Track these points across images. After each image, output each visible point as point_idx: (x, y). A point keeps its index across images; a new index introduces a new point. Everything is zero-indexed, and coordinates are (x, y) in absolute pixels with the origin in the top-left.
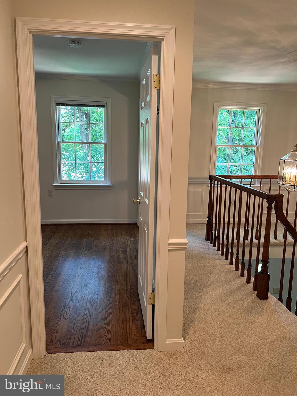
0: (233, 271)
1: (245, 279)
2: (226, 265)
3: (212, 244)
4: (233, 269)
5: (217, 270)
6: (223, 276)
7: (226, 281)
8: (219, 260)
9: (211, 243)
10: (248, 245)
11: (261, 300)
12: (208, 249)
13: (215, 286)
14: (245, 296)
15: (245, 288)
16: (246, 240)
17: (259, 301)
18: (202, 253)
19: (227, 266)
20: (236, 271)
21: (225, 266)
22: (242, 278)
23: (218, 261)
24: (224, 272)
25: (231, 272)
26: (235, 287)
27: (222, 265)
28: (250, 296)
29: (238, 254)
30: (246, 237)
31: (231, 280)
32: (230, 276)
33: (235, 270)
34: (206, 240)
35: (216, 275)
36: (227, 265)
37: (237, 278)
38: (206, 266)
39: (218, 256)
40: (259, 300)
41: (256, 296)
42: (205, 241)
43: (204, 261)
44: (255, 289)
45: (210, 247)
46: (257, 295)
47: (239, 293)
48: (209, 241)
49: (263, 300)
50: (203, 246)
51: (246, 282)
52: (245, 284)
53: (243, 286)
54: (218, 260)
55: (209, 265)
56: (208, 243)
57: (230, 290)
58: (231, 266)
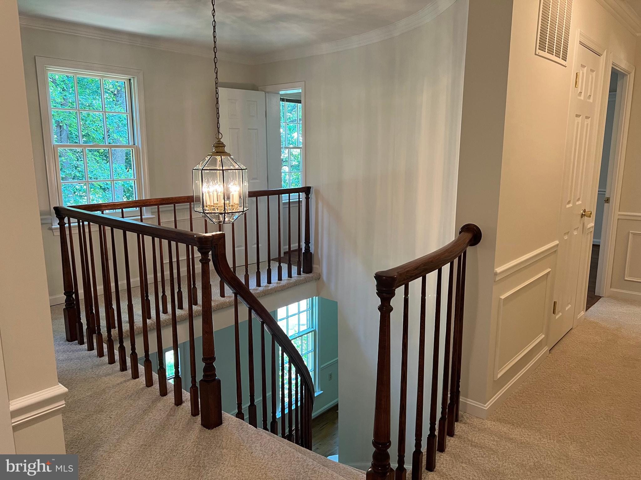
0: (142, 389)
1: (170, 399)
2: (125, 381)
3: (85, 346)
4: (141, 387)
5: (111, 400)
6: (126, 408)
7: (135, 416)
8: (109, 374)
9: (82, 343)
10: (152, 328)
11: (212, 431)
12: (78, 358)
13: (117, 437)
14: (182, 435)
15: (177, 416)
16: (147, 319)
17: (210, 434)
18: (66, 372)
19: (128, 383)
20: (148, 387)
21: (124, 384)
22: (165, 397)
23: (106, 379)
24: (126, 398)
25: (138, 393)
26: (158, 422)
27: (118, 384)
28: (191, 430)
29: (133, 349)
30: (146, 314)
31: (145, 412)
32: (140, 403)
33: (146, 386)
34: (68, 340)
35: (112, 411)
36: (128, 380)
37: (154, 402)
38: (83, 398)
39: (105, 368)
40: (208, 433)
41: (200, 425)
42: (67, 343)
43: (76, 389)
44: (194, 413)
45: (80, 353)
46: (202, 424)
47: (170, 433)
48: (77, 341)
49: (215, 429)
50: (65, 356)
51: (173, 405)
52: (173, 409)
53: (171, 414)
54: (105, 376)
55: (89, 394)
56: (75, 346)
57: (150, 434)
58: (135, 380)
